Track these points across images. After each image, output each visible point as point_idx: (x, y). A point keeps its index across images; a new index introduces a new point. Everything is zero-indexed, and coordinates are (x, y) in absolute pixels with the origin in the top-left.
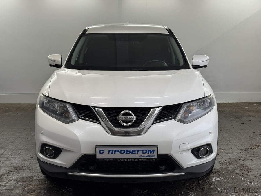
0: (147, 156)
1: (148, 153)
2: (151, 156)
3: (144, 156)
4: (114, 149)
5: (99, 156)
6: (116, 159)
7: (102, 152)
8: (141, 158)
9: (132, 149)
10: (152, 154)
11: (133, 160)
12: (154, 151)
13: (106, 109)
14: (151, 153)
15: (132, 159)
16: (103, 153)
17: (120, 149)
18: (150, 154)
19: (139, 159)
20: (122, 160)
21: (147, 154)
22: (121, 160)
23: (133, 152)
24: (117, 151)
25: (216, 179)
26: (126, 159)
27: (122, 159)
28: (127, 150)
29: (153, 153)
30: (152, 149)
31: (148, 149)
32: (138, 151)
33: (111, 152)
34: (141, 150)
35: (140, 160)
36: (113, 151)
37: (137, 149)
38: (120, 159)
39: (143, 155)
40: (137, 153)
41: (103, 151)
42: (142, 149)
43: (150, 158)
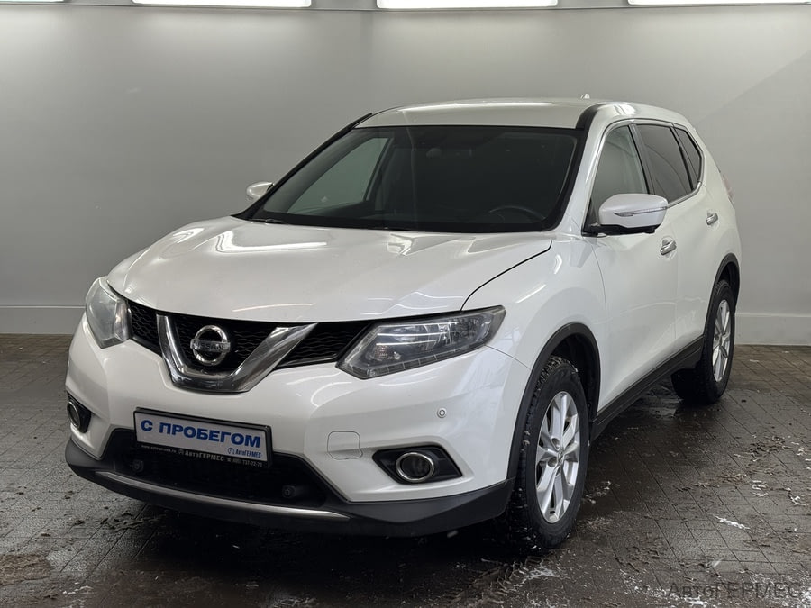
0: (244, 453)
1: (247, 444)
2: (254, 454)
3: (238, 452)
4: (172, 422)
5: (143, 437)
6: (177, 449)
7: (147, 426)
8: (231, 455)
9: (210, 427)
10: (254, 449)
11: (213, 458)
12: (258, 439)
13: (178, 319)
14: (252, 445)
15: (211, 454)
16: (150, 429)
17: (185, 424)
18: (249, 448)
19: (226, 457)
20: (191, 454)
21: (242, 447)
22: (187, 453)
23: (212, 436)
24: (178, 428)
25: (542, 573)
26: (199, 452)
27: (190, 451)
28: (200, 430)
29: (258, 446)
30: (254, 434)
31: (245, 433)
32: (224, 434)
33: (165, 428)
34: (229, 434)
35: (229, 460)
36: (169, 426)
37: (221, 429)
38: (185, 450)
39: (236, 447)
40: (222, 441)
41: (151, 424)
42: (234, 431)
43: (251, 457)
